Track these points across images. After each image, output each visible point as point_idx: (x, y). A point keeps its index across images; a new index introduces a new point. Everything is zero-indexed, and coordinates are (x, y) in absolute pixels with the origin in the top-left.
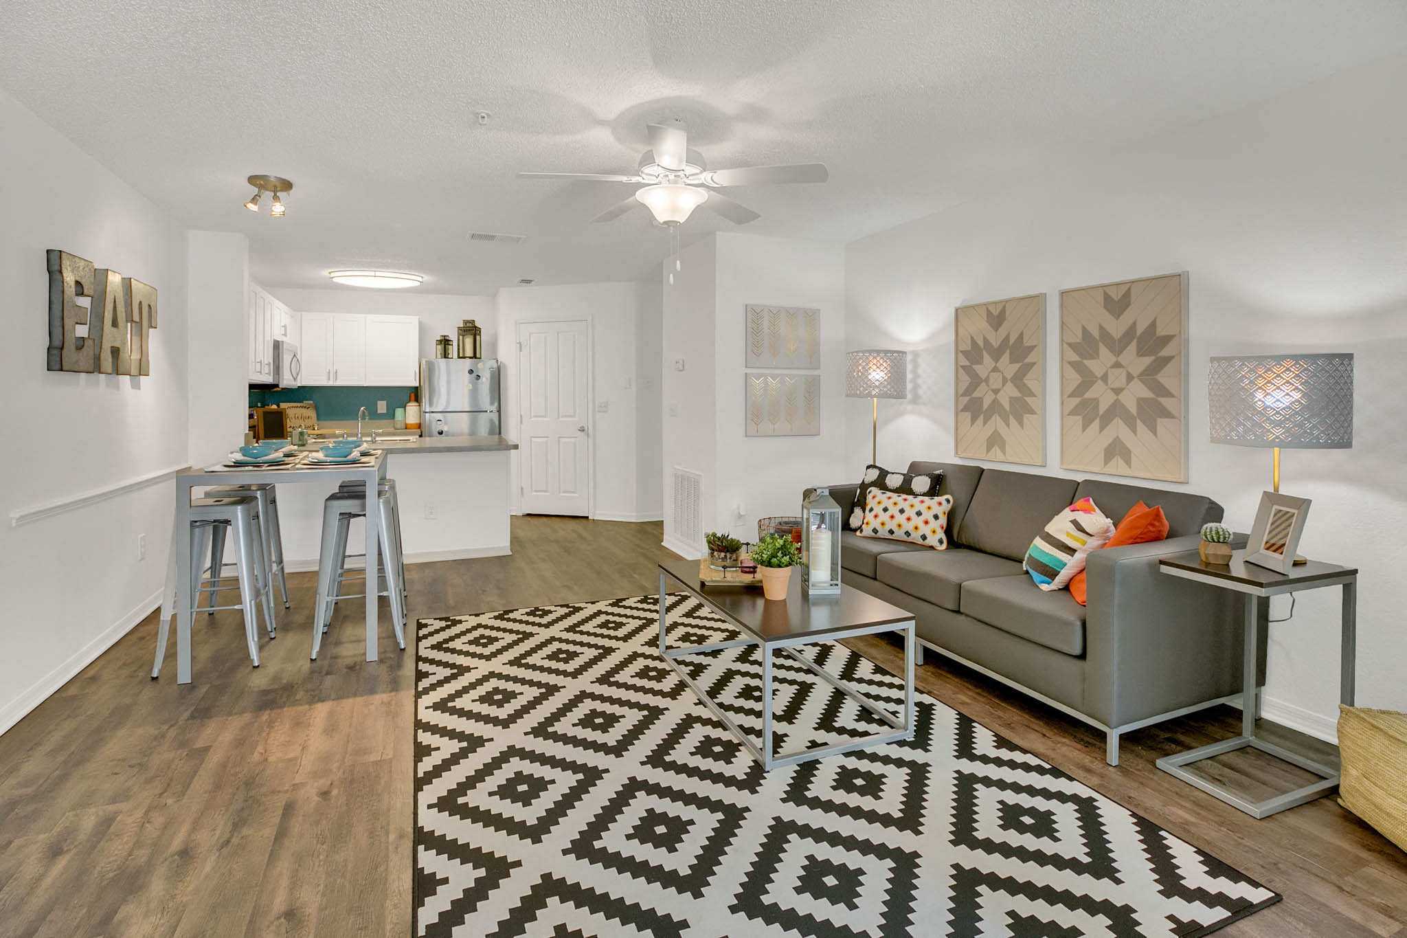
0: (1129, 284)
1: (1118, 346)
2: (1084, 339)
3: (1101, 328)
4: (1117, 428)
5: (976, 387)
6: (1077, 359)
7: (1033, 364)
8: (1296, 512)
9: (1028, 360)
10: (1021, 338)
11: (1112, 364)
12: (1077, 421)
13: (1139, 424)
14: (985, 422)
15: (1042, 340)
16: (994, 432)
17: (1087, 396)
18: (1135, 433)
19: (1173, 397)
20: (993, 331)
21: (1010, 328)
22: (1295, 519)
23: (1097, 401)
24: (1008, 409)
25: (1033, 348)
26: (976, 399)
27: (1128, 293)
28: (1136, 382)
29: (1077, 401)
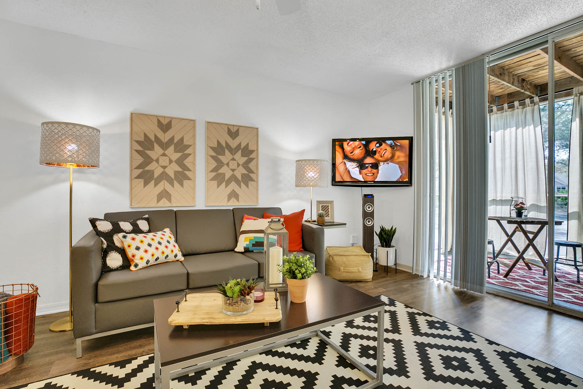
0: (238, 127)
1: (233, 151)
2: (218, 146)
3: (226, 143)
4: (233, 186)
5: (148, 164)
6: (214, 154)
7: (190, 154)
8: (329, 205)
9: (187, 152)
10: (182, 139)
11: (231, 159)
12: (215, 183)
13: (242, 184)
14: (156, 185)
15: (194, 144)
16: (163, 191)
17: (219, 172)
18: (240, 187)
19: (254, 173)
20: (163, 133)
21: (175, 133)
22: (330, 207)
23: (224, 174)
24: (173, 177)
25: (189, 146)
26: (148, 171)
27: (238, 131)
28: (241, 167)
29: (214, 174)
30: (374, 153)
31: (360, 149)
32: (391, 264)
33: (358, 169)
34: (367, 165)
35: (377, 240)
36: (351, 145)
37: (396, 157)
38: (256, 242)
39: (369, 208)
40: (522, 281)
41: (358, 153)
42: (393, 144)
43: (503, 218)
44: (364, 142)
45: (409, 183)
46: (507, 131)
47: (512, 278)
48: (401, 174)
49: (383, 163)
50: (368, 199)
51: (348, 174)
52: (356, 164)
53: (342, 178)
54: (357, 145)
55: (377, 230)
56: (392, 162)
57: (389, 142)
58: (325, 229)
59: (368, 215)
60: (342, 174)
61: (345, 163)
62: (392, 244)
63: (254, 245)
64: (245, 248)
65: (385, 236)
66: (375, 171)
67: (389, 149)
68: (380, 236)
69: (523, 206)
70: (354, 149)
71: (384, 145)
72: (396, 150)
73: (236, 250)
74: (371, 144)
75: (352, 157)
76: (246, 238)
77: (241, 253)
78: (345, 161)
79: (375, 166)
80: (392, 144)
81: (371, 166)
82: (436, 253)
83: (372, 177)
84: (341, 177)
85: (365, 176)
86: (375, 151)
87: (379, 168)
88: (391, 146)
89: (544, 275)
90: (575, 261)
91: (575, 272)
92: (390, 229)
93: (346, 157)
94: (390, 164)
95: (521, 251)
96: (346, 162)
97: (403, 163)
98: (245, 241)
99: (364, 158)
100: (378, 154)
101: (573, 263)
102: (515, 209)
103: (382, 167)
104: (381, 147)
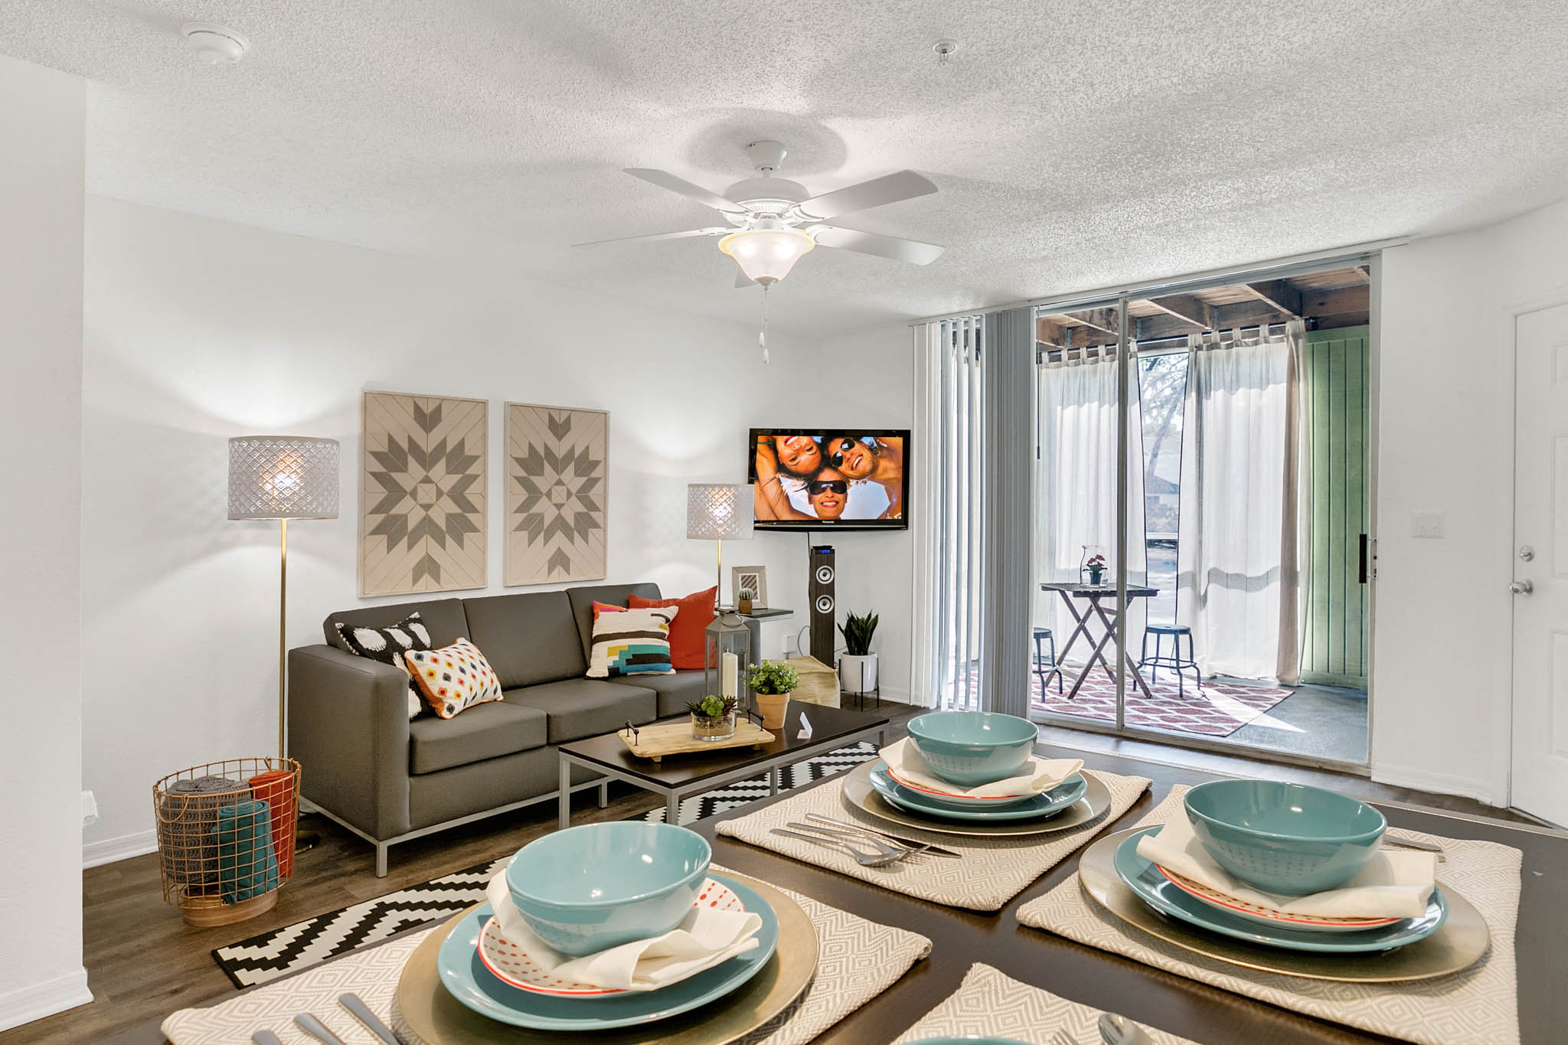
0: (570, 412)
1: (559, 465)
2: (530, 455)
3: (546, 447)
4: (559, 540)
5: (397, 501)
6: (522, 473)
7: (476, 477)
8: (757, 574)
9: (470, 471)
10: (461, 445)
11: (555, 481)
12: (524, 535)
13: (576, 535)
14: (410, 547)
15: (485, 452)
16: (424, 558)
17: (532, 511)
18: (573, 543)
19: (600, 511)
20: (424, 432)
21: (447, 432)
22: (757, 578)
23: (541, 516)
24: (444, 528)
25: (475, 458)
26: (397, 517)
27: (568, 420)
28: (573, 498)
29: (522, 516)
30: (839, 461)
31: (811, 453)
32: (869, 687)
33: (805, 493)
34: (824, 486)
35: (840, 641)
36: (792, 443)
37: (880, 470)
38: (633, 655)
39: (825, 575)
40: (1095, 701)
41: (807, 460)
42: (875, 445)
43: (1068, 586)
44: (818, 439)
45: (903, 523)
46: (1085, 409)
47: (1081, 699)
48: (889, 504)
49: (855, 481)
50: (822, 557)
51: (785, 503)
52: (802, 482)
53: (773, 511)
54: (806, 446)
55: (841, 620)
56: (872, 479)
57: (867, 440)
58: (762, 624)
59: (820, 591)
60: (773, 503)
61: (779, 480)
62: (869, 650)
63: (629, 662)
64: (610, 670)
65: (857, 632)
66: (839, 497)
67: (867, 454)
68: (848, 633)
69: (1101, 562)
70: (798, 452)
71: (857, 446)
72: (881, 457)
73: (589, 674)
74: (832, 443)
75: (793, 468)
76: (610, 649)
77: (603, 679)
78: (779, 476)
79: (841, 487)
80: (872, 445)
81: (831, 488)
82: (952, 663)
83: (835, 509)
84: (771, 508)
85: (818, 506)
86: (841, 458)
87: (848, 491)
88: (871, 448)
89: (1135, 689)
90: (1178, 660)
91: (1176, 679)
92: (866, 618)
93: (781, 468)
94: (869, 483)
95: (1098, 645)
96: (781, 478)
97: (894, 481)
98: (609, 655)
99: (819, 470)
100: (847, 465)
101: (1174, 664)
102: (1088, 568)
103: (853, 488)
104: (852, 450)
